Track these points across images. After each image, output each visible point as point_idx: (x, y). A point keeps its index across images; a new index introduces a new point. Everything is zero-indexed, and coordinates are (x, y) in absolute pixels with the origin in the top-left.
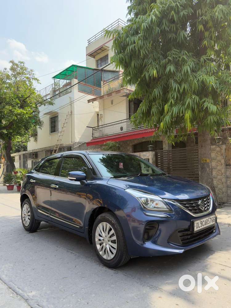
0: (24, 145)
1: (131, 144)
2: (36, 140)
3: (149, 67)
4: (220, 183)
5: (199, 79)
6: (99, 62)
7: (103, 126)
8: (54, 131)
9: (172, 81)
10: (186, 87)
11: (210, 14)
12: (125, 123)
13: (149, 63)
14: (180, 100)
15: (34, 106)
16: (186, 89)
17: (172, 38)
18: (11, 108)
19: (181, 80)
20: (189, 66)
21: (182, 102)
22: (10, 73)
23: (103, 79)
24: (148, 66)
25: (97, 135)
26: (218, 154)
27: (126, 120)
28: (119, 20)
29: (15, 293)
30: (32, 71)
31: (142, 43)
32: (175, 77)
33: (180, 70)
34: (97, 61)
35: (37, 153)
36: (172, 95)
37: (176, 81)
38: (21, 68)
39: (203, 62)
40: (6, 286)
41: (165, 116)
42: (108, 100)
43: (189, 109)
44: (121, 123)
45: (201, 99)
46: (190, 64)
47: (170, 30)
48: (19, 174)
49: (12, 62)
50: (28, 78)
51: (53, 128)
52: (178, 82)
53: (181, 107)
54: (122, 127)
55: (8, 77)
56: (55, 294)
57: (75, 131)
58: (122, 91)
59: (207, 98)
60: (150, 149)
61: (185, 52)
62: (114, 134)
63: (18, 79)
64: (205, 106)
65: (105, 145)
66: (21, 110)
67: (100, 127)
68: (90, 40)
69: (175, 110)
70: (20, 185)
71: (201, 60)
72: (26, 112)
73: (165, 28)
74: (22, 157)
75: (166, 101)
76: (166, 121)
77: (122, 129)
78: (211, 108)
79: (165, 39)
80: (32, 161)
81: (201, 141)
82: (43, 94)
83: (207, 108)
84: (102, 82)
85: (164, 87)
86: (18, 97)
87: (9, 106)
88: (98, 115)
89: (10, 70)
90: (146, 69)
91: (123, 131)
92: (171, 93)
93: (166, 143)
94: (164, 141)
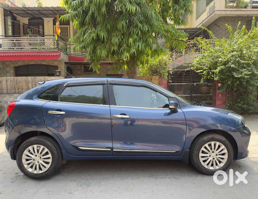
1: (12, 66)
12: (1, 40)
27: (1, 37)
54: (1, 44)
81: (131, 73)
92: (135, 29)
93: (63, 68)
94: (59, 66)
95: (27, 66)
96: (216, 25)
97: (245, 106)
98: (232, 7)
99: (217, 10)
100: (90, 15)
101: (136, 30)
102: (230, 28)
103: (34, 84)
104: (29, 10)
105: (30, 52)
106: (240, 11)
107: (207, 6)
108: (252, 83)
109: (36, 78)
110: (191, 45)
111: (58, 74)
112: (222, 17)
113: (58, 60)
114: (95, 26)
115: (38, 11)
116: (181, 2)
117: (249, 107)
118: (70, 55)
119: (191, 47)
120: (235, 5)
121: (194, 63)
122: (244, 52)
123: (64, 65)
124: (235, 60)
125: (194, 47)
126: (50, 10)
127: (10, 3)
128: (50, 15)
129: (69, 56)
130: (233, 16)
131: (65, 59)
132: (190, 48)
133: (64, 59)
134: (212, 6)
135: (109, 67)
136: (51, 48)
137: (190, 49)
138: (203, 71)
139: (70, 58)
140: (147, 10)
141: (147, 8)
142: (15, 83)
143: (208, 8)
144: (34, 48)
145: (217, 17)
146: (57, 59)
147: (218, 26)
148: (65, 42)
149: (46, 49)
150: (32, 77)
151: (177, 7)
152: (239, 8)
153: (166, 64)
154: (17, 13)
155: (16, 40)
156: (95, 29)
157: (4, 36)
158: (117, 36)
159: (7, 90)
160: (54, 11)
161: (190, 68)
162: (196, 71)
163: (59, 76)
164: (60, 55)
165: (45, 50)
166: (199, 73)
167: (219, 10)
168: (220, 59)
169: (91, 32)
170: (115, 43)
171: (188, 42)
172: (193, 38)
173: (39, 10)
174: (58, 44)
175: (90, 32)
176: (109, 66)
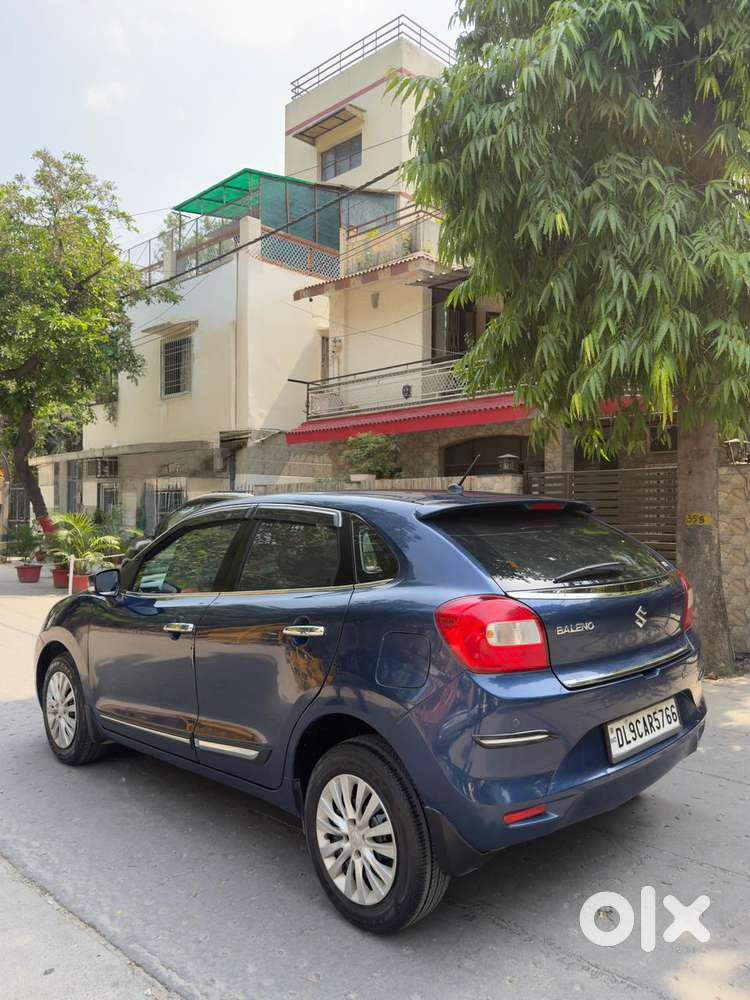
0: (67, 429)
1: (436, 445)
2: (113, 415)
3: (538, 206)
4: (740, 589)
5: (700, 259)
6: (331, 158)
7: (343, 380)
8: (178, 390)
9: (608, 259)
10: (658, 284)
11: (743, 43)
12: (419, 375)
13: (539, 195)
14: (635, 325)
15: (113, 304)
16: (659, 291)
17: (610, 119)
18: (38, 312)
19: (640, 259)
20: (670, 212)
21: (641, 328)
22: (35, 192)
23: (343, 220)
24: (536, 203)
25: (321, 407)
26: (734, 495)
27: (420, 365)
28: (402, 20)
29: (160, 986)
30: (109, 188)
31: (518, 131)
32: (619, 247)
33: (635, 223)
34: (323, 155)
35: (116, 458)
36: (607, 305)
37: (621, 261)
38: (72, 179)
39: (714, 202)
40: (124, 958)
41: (586, 372)
42: (361, 293)
43: (664, 354)
44: (406, 372)
45: (704, 323)
46: (674, 207)
47: (605, 91)
48: (63, 533)
49: (42, 155)
50: (93, 210)
51: (175, 379)
52: (628, 264)
53: (637, 347)
54: (409, 387)
55: (29, 206)
56: (291, 992)
57: (250, 394)
58: (412, 268)
59: (726, 321)
60: (506, 467)
61: (655, 166)
62: (382, 408)
63: (63, 213)
64: (721, 349)
65: (353, 446)
66: (72, 318)
67: (331, 382)
68: (301, 82)
69: (619, 354)
70: (66, 567)
71: (707, 195)
72: (87, 325)
73: (587, 80)
74: (63, 470)
75: (586, 324)
76: (588, 388)
77: (407, 391)
78: (740, 353)
79: (584, 119)
80: (99, 485)
81: (687, 456)
82: (140, 261)
83: (725, 354)
84: (343, 232)
85: (580, 276)
86: (60, 275)
87: (31, 303)
88: (325, 340)
89: (36, 182)
90: (529, 216)
91: (410, 400)
92: (607, 297)
101: (610, 301)
127: (433, 266)
157: (429, 362)
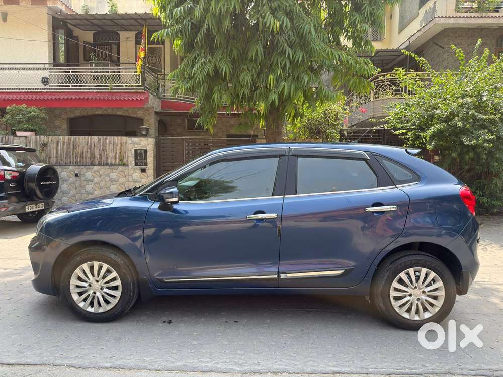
1: (64, 116)
36: (280, 62)
37: (286, 42)
44: (43, 69)
52: (288, 44)
58: (50, 4)
77: (46, 81)
91: (48, 87)
92: (280, 58)
93: (151, 123)
94: (146, 118)
95: (91, 118)
96: (437, 44)
97: (485, 200)
98: (468, 10)
99: (439, 17)
100: (204, 32)
101: (283, 60)
102: (460, 52)
103: (103, 150)
104: (95, 19)
105: (96, 92)
106: (485, 17)
107: (420, 7)
108: (498, 156)
109: (106, 139)
110: (387, 82)
111: (144, 133)
112: (449, 28)
113: (144, 108)
114: (212, 50)
115: (110, 19)
116: (365, 8)
117: (493, 202)
118: (164, 98)
119: (385, 86)
120: (475, 5)
121: (390, 117)
122: (485, 99)
123: (154, 117)
124: (468, 113)
125: (391, 86)
126: (133, 19)
127: (64, 6)
128: (131, 27)
129: (162, 101)
130: (471, 27)
131: (156, 105)
132: (383, 88)
133: (154, 105)
134: (430, 7)
135: (233, 121)
136: (132, 86)
137: (385, 90)
138: (407, 132)
139: (165, 104)
140: (304, 22)
141: (303, 20)
142: (71, 146)
143: (422, 12)
144: (103, 86)
145: (438, 29)
146: (143, 106)
147: (440, 46)
148: (156, 76)
149: (124, 88)
150: (100, 137)
151: (357, 17)
152: (483, 11)
153: (337, 117)
154: (75, 24)
155: (72, 72)
156: (212, 56)
157: (53, 65)
158: (249, 71)
159: (57, 158)
160: (138, 20)
161: (382, 126)
162: (393, 131)
163: (145, 136)
164: (148, 98)
165: (121, 89)
166: (399, 135)
167: (442, 17)
168: (438, 111)
169: (204, 62)
170: (245, 83)
171: (380, 76)
172: (390, 70)
173: (114, 19)
174: (144, 80)
175: (202, 61)
176: (233, 119)
